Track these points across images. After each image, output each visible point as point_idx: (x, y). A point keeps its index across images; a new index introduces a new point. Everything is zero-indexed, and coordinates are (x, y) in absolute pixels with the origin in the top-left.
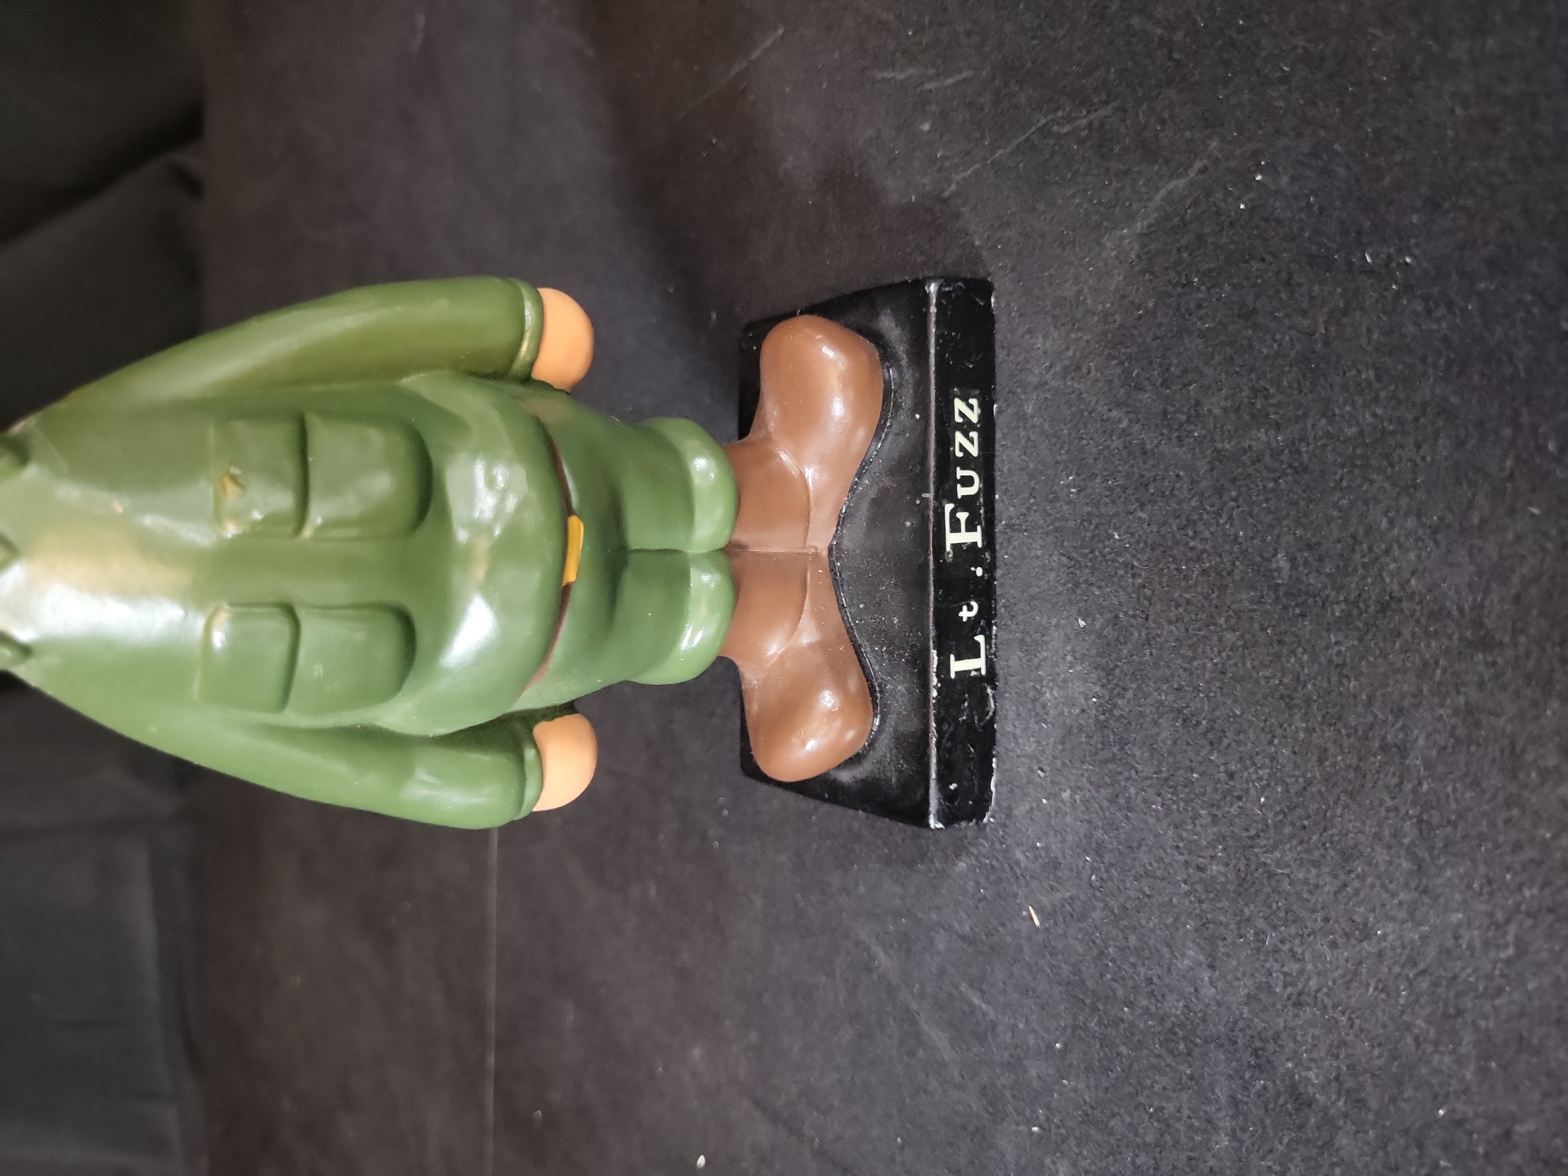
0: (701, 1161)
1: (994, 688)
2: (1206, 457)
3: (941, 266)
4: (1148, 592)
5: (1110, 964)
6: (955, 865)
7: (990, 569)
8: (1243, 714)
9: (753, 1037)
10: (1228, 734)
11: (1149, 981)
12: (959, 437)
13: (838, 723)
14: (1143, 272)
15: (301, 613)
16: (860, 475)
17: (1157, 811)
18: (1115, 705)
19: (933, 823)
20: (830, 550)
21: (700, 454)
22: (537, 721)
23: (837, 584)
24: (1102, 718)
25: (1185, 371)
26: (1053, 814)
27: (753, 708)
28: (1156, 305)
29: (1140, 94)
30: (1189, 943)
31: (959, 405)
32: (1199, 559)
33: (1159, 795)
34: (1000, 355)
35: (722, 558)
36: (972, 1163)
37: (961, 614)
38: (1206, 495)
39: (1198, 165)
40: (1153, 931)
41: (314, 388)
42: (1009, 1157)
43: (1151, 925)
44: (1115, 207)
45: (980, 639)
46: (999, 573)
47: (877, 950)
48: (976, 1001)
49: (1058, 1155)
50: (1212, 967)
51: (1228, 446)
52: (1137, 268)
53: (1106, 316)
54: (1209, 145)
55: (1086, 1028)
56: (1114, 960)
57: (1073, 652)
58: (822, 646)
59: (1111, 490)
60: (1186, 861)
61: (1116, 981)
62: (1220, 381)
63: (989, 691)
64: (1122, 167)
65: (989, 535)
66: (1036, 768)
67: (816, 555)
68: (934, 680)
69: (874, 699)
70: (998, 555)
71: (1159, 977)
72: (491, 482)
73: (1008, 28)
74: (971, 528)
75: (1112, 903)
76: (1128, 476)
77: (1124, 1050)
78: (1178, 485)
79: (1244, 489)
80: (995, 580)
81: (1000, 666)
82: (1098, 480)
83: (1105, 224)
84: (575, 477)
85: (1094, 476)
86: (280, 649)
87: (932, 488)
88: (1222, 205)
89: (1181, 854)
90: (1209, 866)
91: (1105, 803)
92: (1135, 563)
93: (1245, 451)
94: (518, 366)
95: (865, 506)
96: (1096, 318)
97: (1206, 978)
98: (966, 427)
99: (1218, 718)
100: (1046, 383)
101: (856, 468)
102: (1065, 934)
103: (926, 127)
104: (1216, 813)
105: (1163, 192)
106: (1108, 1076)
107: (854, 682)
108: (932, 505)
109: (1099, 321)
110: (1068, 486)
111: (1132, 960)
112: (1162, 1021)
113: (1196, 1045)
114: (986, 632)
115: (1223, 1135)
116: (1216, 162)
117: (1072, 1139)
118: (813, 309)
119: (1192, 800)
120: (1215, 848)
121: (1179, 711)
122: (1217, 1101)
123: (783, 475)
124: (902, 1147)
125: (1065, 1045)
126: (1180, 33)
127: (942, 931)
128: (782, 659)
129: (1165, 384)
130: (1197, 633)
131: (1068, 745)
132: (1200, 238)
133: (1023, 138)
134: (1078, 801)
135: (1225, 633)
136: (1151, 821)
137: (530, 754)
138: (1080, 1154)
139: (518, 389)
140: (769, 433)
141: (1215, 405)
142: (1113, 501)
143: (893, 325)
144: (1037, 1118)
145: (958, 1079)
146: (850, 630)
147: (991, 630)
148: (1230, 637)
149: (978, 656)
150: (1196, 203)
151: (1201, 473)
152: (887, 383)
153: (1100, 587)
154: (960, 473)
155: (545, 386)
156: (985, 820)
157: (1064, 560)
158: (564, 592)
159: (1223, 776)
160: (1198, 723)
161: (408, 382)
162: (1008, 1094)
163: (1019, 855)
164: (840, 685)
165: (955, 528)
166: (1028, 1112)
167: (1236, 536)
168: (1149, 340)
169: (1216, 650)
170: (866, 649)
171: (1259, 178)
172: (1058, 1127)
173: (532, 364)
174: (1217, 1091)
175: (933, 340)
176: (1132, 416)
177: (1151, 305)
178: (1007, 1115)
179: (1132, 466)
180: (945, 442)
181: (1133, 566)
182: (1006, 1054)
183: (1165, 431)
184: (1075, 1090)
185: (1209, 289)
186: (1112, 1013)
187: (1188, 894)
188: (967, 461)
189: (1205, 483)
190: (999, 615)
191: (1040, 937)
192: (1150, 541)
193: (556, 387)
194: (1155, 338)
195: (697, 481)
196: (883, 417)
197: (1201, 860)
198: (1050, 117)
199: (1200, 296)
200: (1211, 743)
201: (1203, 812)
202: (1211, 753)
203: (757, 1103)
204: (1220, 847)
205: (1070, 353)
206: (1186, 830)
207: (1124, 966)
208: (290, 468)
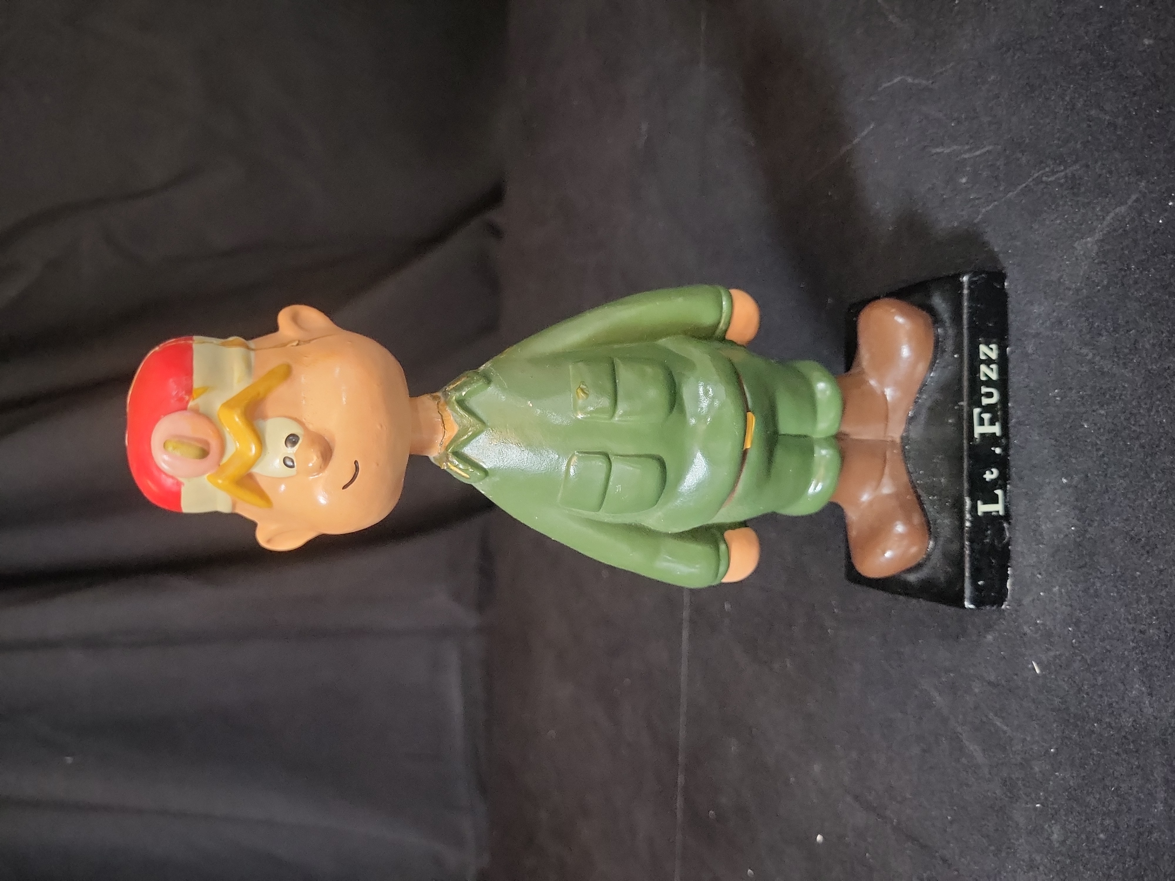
0: (819, 838)
1: (1009, 523)
2: (1142, 374)
3: (974, 264)
4: (1106, 459)
5: (1085, 696)
6: (985, 637)
7: (1006, 449)
8: (1167, 533)
9: (854, 755)
10: (1158, 546)
11: (1110, 705)
12: (983, 368)
13: (905, 542)
14: (1100, 263)
15: (612, 458)
16: (920, 391)
17: (1113, 596)
18: (1086, 531)
19: (968, 604)
20: (902, 438)
21: (820, 380)
22: (726, 530)
23: (906, 458)
24: (1078, 540)
25: (1127, 322)
26: (1047, 601)
27: (853, 533)
28: (1108, 283)
29: (1096, 156)
30: (1135, 680)
31: (983, 348)
32: (1138, 438)
33: (1116, 587)
34: (1011, 317)
35: (834, 441)
36: (997, 830)
37: (985, 476)
38: (1142, 398)
39: (1134, 197)
40: (1113, 673)
41: (616, 346)
42: (1021, 825)
43: (1111, 670)
44: (1081, 224)
45: (999, 492)
46: (1011, 452)
47: (935, 694)
48: (998, 724)
49: (1053, 822)
50: (1150, 694)
51: (1155, 367)
52: (1096, 261)
53: (1078, 291)
54: (1139, 185)
55: (1070, 738)
56: (1087, 694)
57: (1059, 500)
58: (896, 495)
59: (1082, 397)
60: (1133, 628)
61: (1090, 707)
62: (1150, 328)
63: (1005, 525)
64: (1086, 201)
65: (1005, 428)
66: (1036, 573)
67: (893, 442)
68: (968, 516)
69: (929, 530)
70: (1011, 441)
71: (1117, 703)
72: (706, 393)
73: (1014, 119)
74: (992, 423)
75: (1088, 657)
76: (1093, 388)
77: (1094, 751)
78: (1124, 392)
79: (1165, 393)
80: (1009, 456)
81: (1013, 509)
82: (1074, 391)
83: (1077, 235)
84: (750, 391)
85: (1071, 389)
86: (602, 476)
87: (965, 398)
88: (1149, 221)
89: (1130, 623)
90: (1148, 631)
91: (1081, 593)
92: (1098, 442)
93: (1165, 370)
94: (718, 332)
95: (924, 411)
96: (1071, 292)
97: (1147, 702)
98: (989, 362)
99: (1152, 536)
100: (1040, 333)
101: (917, 387)
102: (1056, 679)
103: (964, 180)
104: (1152, 596)
105: (1112, 215)
106: (1085, 768)
107: (917, 519)
108: (965, 410)
109: (1073, 294)
110: (1055, 397)
111: (1099, 693)
112: (1119, 730)
113: (1141, 745)
114: (1003, 488)
115: (1159, 803)
116: (1144, 196)
117: (1062, 810)
118: (891, 295)
119: (1136, 589)
120: (1151, 618)
121: (1127, 533)
122: (1156, 780)
123: (872, 392)
124: (951, 822)
125: (1057, 749)
126: (1121, 119)
127: (977, 681)
128: (871, 503)
129: (1115, 330)
130: (1138, 483)
131: (1057, 558)
132: (1135, 241)
133: (1024, 185)
134: (1064, 594)
135: (1155, 483)
136: (1111, 603)
137: (723, 547)
138: (1068, 820)
139: (717, 344)
140: (863, 369)
141: (1147, 342)
142: (1083, 404)
143: (941, 301)
144: (1039, 799)
145: (988, 776)
146: (914, 487)
147: (1006, 487)
148: (1158, 485)
149: (997, 503)
150: (1133, 220)
151: (1139, 384)
152: (937, 337)
153: (1076, 458)
154: (984, 390)
155: (732, 343)
156: (1003, 607)
157: (1053, 442)
158: (744, 453)
159: (1155, 573)
160: (1140, 540)
161: (663, 342)
162: (1020, 783)
163: (1026, 629)
164: (908, 521)
165: (982, 422)
166: (1033, 796)
167: (1161, 422)
168: (1105, 304)
169: (1150, 494)
170: (924, 497)
171: (1170, 204)
172: (1053, 804)
173: (726, 331)
174: (1155, 775)
175: (965, 311)
176: (1095, 351)
177: (1105, 283)
178: (1019, 798)
179: (1095, 382)
180: (974, 371)
181: (1097, 444)
182: (1019, 758)
183: (1116, 360)
184: (1063, 779)
185: (1141, 272)
186: (1087, 728)
187: (1134, 648)
188: (989, 383)
189: (1140, 391)
190: (1012, 478)
191: (1041, 681)
192: (1107, 428)
193: (739, 343)
194: (1109, 303)
195: (819, 396)
196: (935, 358)
197: (1142, 626)
198: (1040, 172)
199: (1136, 276)
200: (1148, 552)
201: (1143, 596)
202: (1147, 559)
203: (856, 798)
204: (1155, 618)
205: (1055, 314)
206: (1132, 608)
207: (1094, 697)
208: (609, 386)
